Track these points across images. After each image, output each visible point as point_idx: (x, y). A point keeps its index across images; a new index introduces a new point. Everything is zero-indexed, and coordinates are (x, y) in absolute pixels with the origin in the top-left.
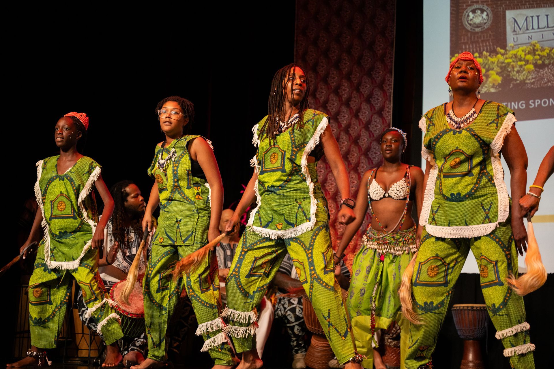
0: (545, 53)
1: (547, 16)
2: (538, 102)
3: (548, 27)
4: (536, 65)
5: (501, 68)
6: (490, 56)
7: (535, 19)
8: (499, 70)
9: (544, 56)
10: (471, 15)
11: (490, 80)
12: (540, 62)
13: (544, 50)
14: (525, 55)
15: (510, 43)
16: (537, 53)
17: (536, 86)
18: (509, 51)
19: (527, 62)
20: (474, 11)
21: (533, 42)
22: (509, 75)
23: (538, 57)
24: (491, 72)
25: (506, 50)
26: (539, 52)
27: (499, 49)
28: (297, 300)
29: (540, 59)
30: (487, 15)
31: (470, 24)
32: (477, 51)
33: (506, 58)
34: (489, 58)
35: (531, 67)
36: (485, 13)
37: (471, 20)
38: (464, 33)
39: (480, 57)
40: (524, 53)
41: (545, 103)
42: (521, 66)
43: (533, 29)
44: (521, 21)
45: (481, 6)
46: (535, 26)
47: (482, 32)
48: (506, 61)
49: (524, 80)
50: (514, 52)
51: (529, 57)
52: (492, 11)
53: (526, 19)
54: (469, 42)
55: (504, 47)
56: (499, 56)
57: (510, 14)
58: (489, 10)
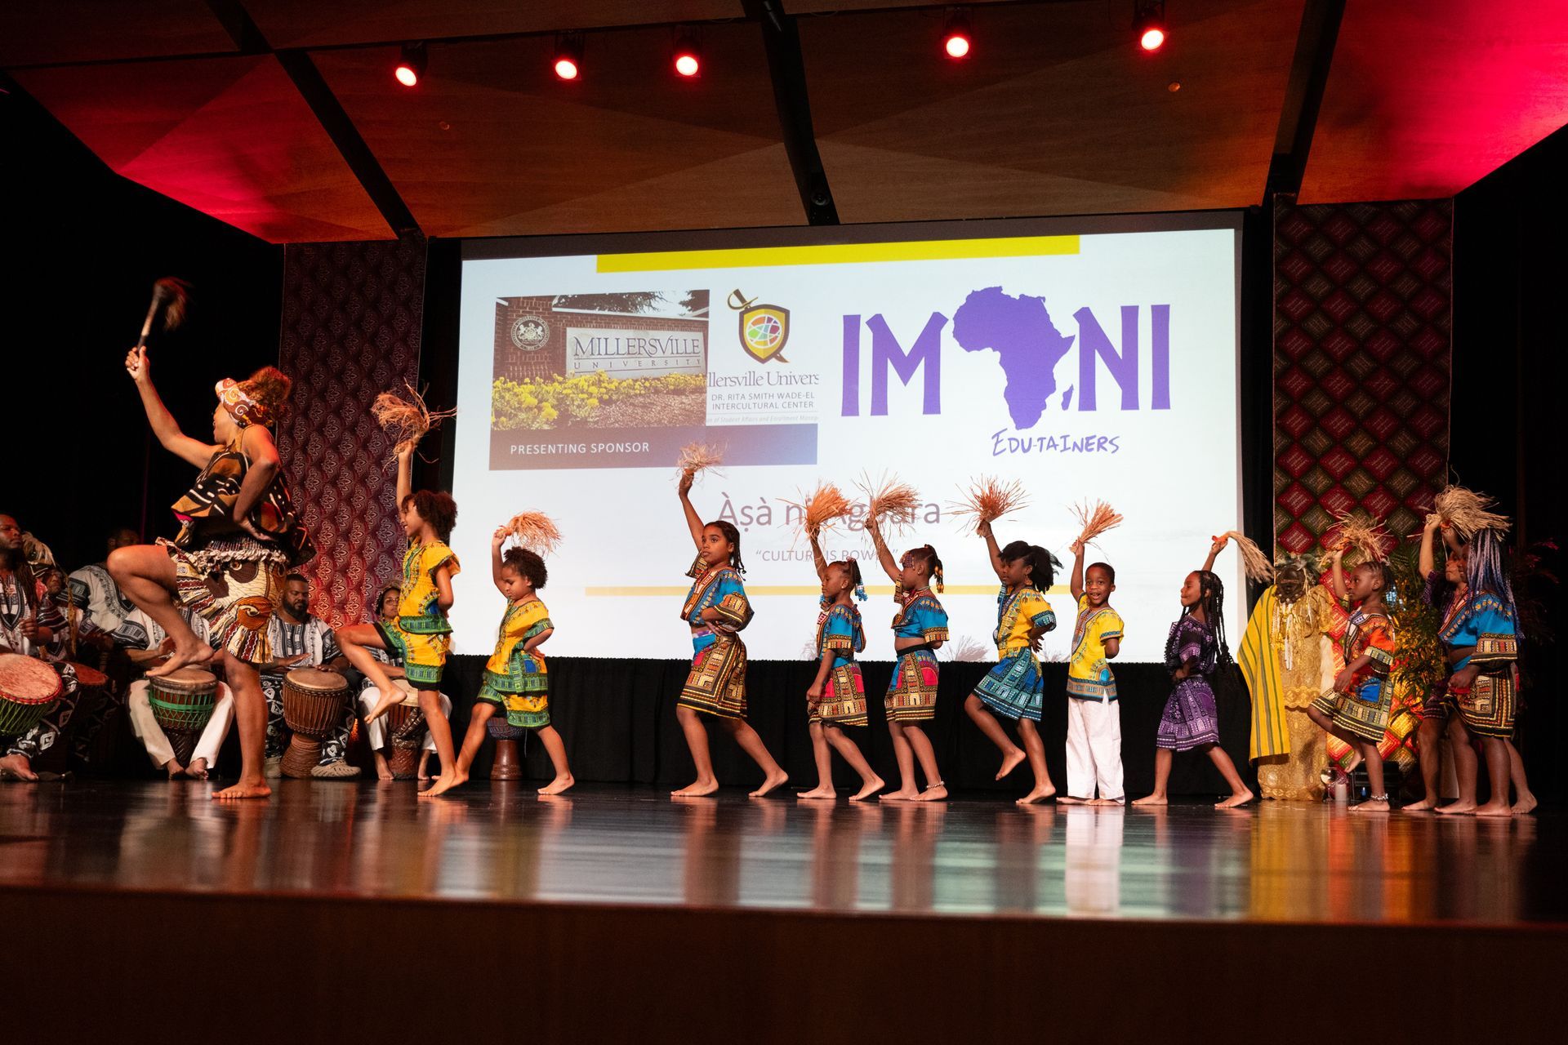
0: (612, 386)
1: (618, 339)
2: (601, 446)
3: (618, 354)
4: (601, 400)
5: (558, 400)
6: (544, 383)
7: (603, 342)
8: (556, 403)
9: (611, 390)
10: (522, 329)
11: (543, 413)
12: (606, 397)
13: (612, 383)
14: (589, 386)
15: (570, 367)
16: (603, 385)
17: (601, 426)
18: (569, 379)
19: (591, 395)
20: (526, 324)
21: (599, 370)
22: (568, 410)
23: (604, 390)
24: (544, 404)
25: (565, 378)
26: (606, 385)
27: (555, 376)
28: (273, 692)
29: (607, 393)
30: (543, 331)
31: (521, 340)
32: (527, 376)
33: (565, 388)
34: (543, 385)
35: (595, 402)
36: (540, 328)
37: (522, 335)
38: (512, 350)
39: (531, 383)
40: (587, 384)
41: (610, 448)
42: (583, 400)
43: (599, 354)
44: (585, 343)
45: (535, 318)
46: (603, 351)
47: (535, 352)
48: (564, 392)
49: (586, 418)
50: (575, 381)
51: (593, 389)
52: (550, 326)
53: (592, 341)
54: (519, 363)
55: (563, 373)
56: (556, 384)
57: (572, 333)
58: (546, 325)
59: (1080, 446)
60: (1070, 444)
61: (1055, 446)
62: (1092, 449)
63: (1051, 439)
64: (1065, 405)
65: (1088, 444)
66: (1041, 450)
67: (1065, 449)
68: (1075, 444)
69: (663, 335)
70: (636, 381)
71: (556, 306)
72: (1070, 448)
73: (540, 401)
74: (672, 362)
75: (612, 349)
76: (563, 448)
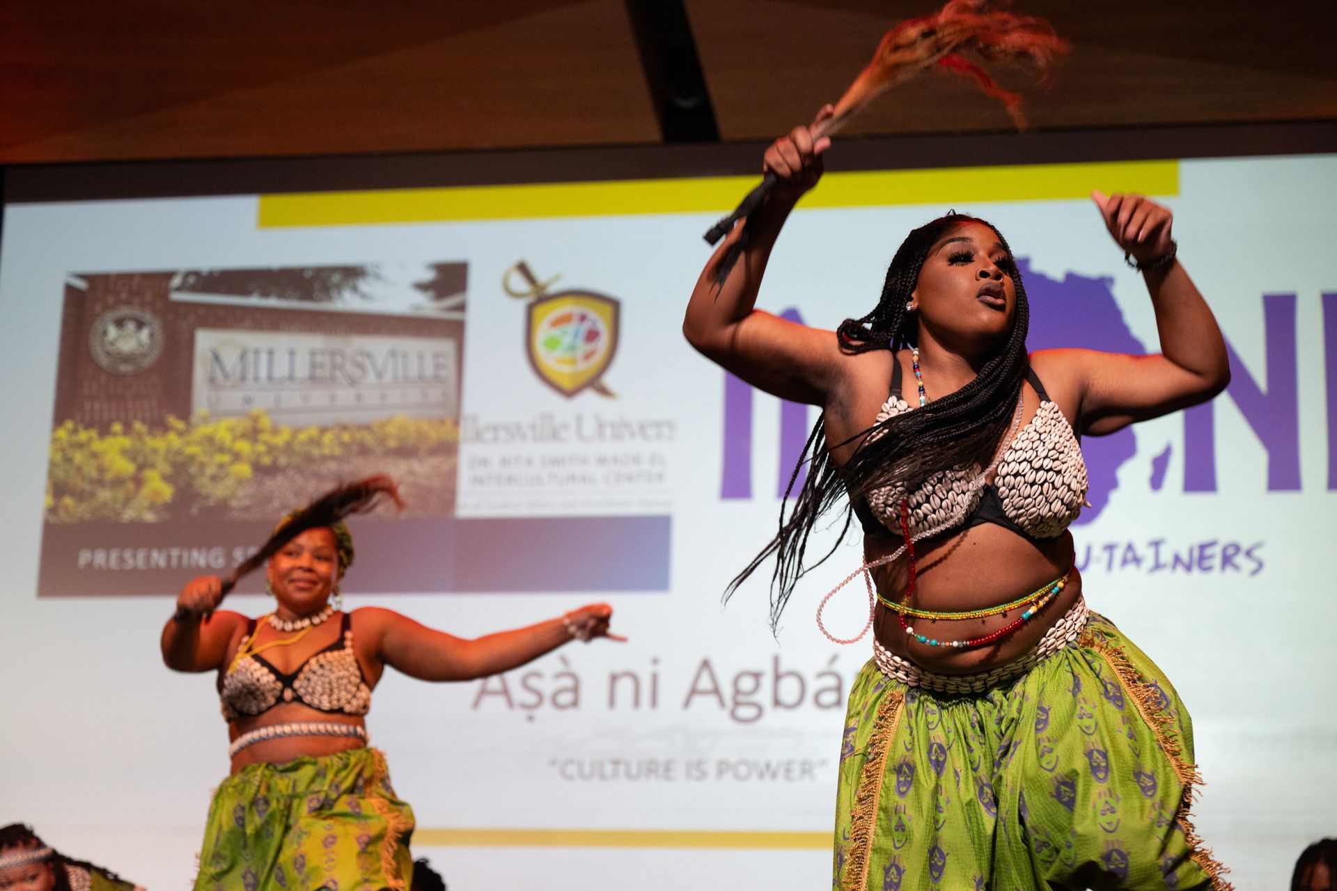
0: (280, 440)
1: (292, 353)
3: (292, 379)
4: (257, 467)
5: (174, 465)
6: (149, 432)
7: (264, 358)
8: (169, 471)
9: (277, 447)
10: (112, 332)
11: (145, 490)
12: (266, 460)
13: (279, 433)
14: (235, 439)
15: (200, 407)
16: (261, 438)
17: (253, 516)
18: (197, 426)
19: (237, 457)
20: (120, 323)
21: (256, 409)
22: (192, 485)
23: (263, 448)
24: (148, 472)
25: (189, 424)
26: (267, 437)
27: (171, 418)
29: (268, 454)
30: (152, 336)
31: (108, 354)
32: (118, 419)
33: (189, 443)
34: (147, 436)
35: (244, 469)
36: (146, 331)
37: (111, 342)
38: (91, 372)
39: (124, 433)
40: (230, 435)
42: (221, 466)
43: (256, 379)
44: (231, 360)
45: (136, 312)
46: (263, 374)
47: (135, 376)
48: (190, 450)
49: (227, 500)
50: (208, 430)
51: (244, 446)
52: (164, 327)
53: (242, 355)
54: (102, 395)
55: (184, 412)
56: (172, 437)
57: (205, 340)
58: (157, 325)
59: (1185, 556)
60: (1166, 556)
61: (1137, 560)
62: (1209, 569)
63: (1130, 547)
64: (1157, 481)
65: (1202, 558)
66: (1110, 565)
67: (1158, 566)
68: (1177, 559)
69: (379, 346)
70: (323, 430)
71: (179, 289)
72: (1164, 566)
73: (141, 467)
74: (395, 397)
75: (281, 370)
76: (180, 557)
